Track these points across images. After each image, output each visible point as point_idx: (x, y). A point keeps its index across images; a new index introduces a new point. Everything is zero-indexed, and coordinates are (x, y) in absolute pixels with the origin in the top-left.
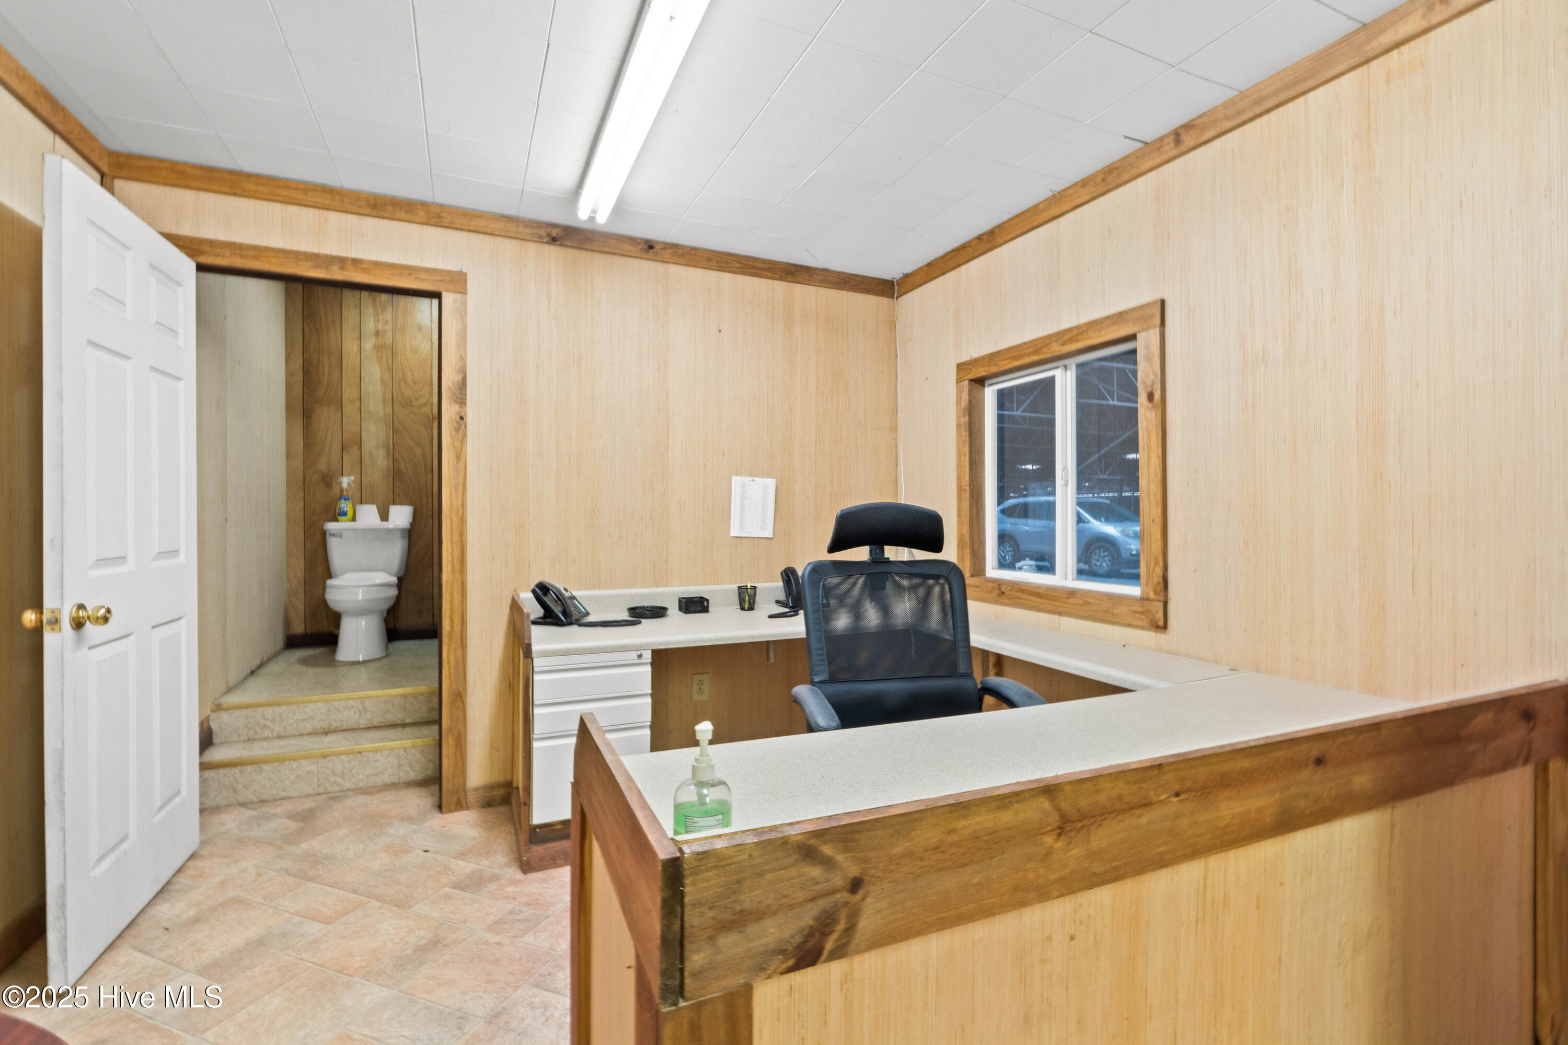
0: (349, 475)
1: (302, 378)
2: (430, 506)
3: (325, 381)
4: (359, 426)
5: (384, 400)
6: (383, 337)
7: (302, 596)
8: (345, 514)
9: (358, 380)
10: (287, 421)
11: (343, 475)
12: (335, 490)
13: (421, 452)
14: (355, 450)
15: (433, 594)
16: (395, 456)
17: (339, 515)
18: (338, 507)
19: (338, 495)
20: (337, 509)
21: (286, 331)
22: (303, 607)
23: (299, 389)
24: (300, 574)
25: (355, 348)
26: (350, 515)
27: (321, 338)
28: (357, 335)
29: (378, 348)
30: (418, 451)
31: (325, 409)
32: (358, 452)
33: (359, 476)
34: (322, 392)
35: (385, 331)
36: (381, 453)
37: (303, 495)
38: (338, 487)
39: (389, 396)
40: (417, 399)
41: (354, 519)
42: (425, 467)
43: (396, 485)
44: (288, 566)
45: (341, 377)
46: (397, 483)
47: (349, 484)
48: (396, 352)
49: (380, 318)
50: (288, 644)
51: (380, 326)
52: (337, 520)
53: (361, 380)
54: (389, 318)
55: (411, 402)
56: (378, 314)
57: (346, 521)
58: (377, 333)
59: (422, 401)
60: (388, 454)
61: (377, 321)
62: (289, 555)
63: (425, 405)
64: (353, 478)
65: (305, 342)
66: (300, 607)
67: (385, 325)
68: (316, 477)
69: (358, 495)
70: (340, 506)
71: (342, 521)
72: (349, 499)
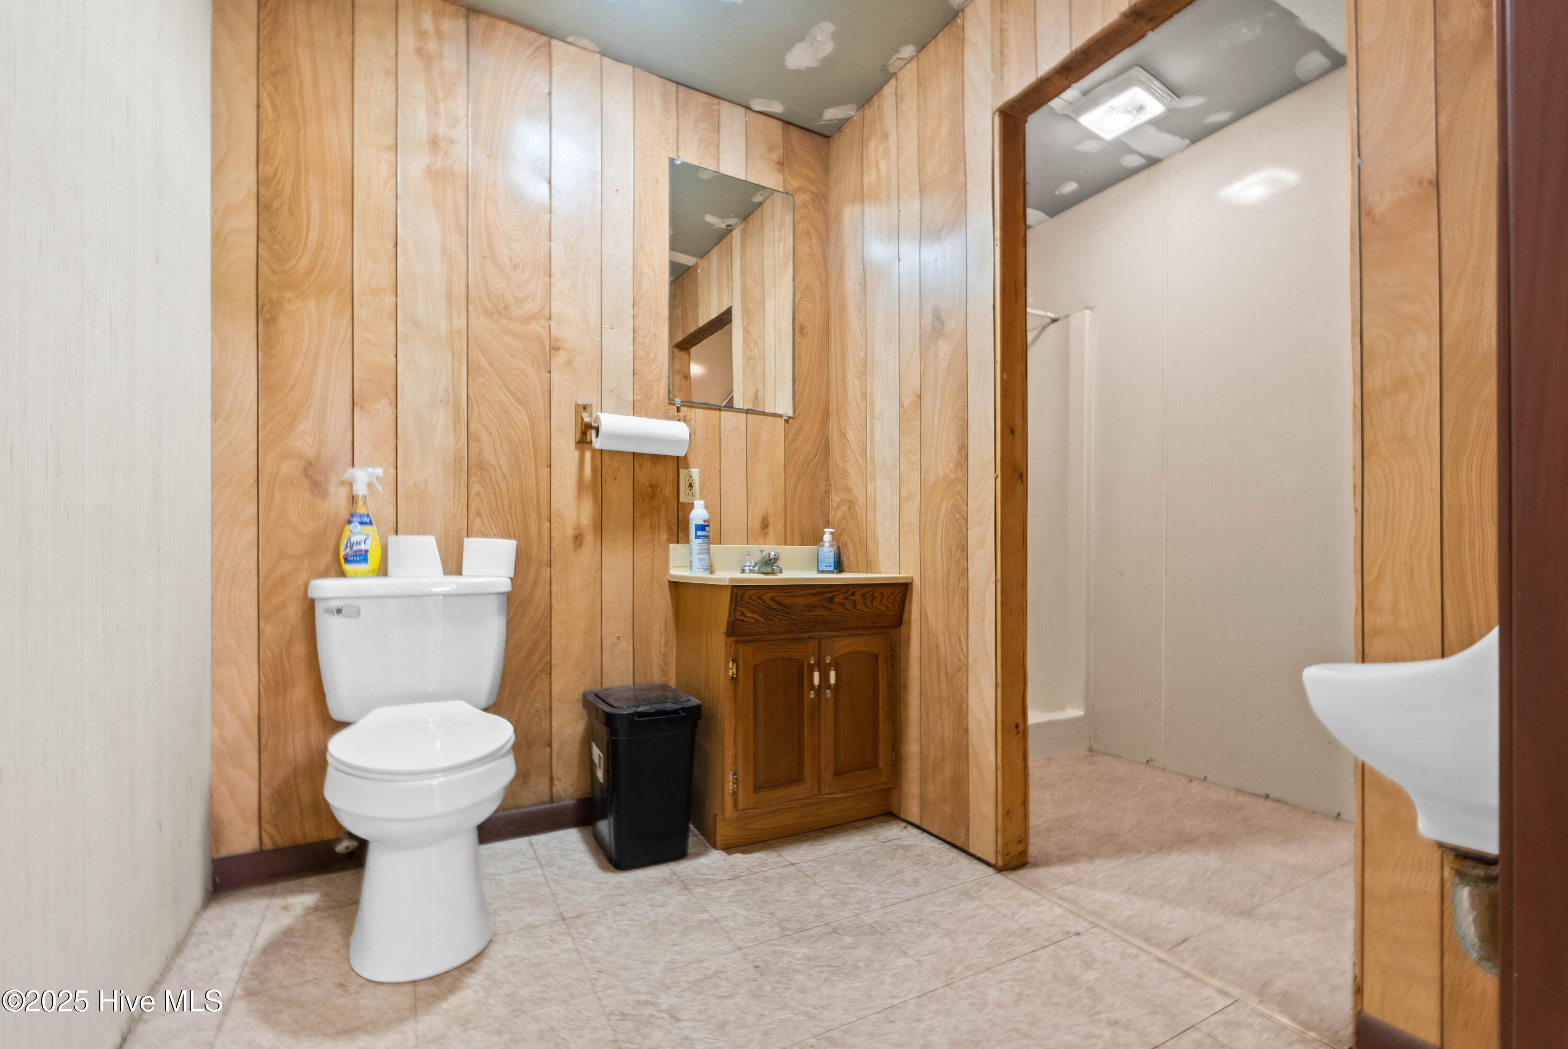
0: (370, 463)
1: (254, 223)
2: (546, 542)
3: (313, 236)
4: (393, 353)
5: (449, 295)
6: (446, 153)
7: (253, 762)
8: (363, 557)
9: (391, 246)
10: (214, 327)
11: (353, 465)
12: (337, 500)
13: (527, 422)
14: (383, 407)
15: (551, 733)
16: (471, 428)
17: (346, 560)
18: (344, 541)
19: (344, 514)
20: (342, 547)
21: (214, 100)
22: (253, 786)
23: (245, 249)
24: (247, 705)
25: (385, 169)
26: (374, 559)
27: (302, 134)
28: (388, 140)
29: (433, 174)
30: (521, 417)
31: (311, 304)
32: (389, 411)
33: (392, 470)
34: (304, 263)
35: (452, 142)
36: (442, 419)
37: (255, 511)
38: (343, 493)
39: (460, 289)
40: (519, 302)
41: (383, 571)
42: (535, 456)
43: (473, 493)
44: (216, 687)
45: (350, 232)
46: (476, 488)
47: (370, 485)
48: (474, 193)
49: (442, 107)
50: (214, 883)
51: (442, 128)
52: (342, 574)
53: (396, 245)
54: (461, 112)
55: (506, 308)
56: (437, 101)
57: (365, 575)
58: (434, 143)
59: (531, 307)
60: (456, 422)
61: (434, 114)
62: (218, 659)
63: (534, 317)
64: (379, 471)
65: (263, 136)
66: (248, 788)
67: (452, 127)
68: (289, 467)
69: (389, 512)
70: (349, 539)
71: (356, 576)
72: (371, 523)
